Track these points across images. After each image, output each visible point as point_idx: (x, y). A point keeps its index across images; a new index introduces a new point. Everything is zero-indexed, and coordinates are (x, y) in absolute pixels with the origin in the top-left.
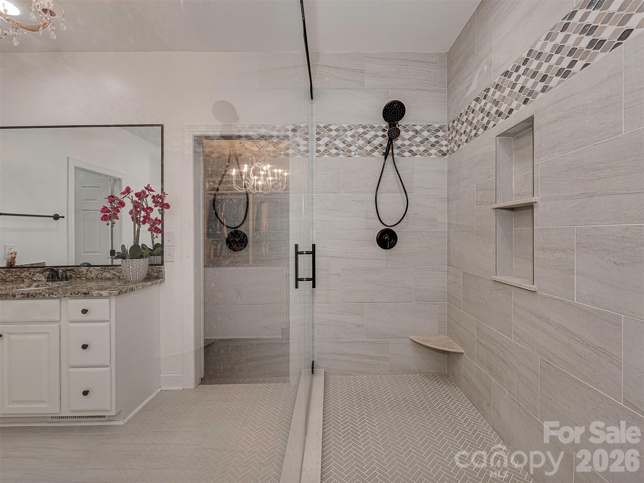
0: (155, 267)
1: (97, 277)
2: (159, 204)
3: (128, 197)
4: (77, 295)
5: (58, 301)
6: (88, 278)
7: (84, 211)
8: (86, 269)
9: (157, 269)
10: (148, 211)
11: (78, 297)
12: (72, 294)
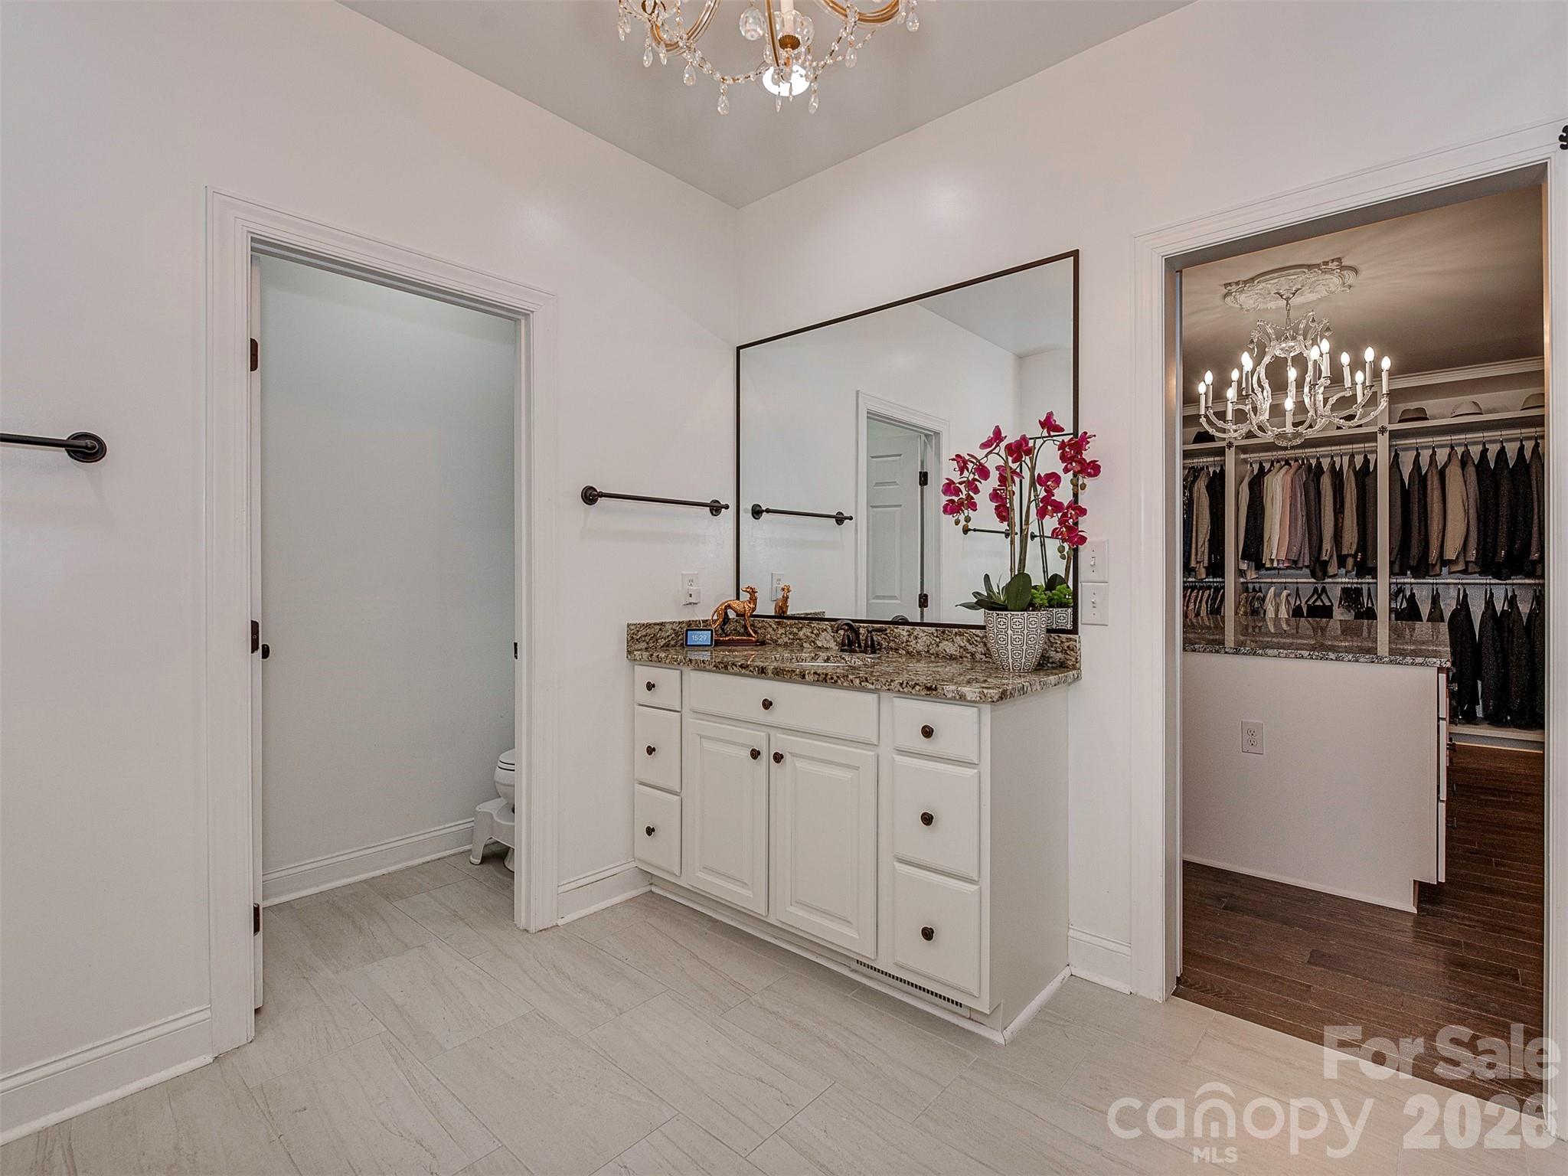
0: (1056, 638)
1: (928, 651)
2: (1074, 464)
3: (998, 454)
4: (913, 689)
5: (874, 697)
6: (912, 652)
7: (875, 509)
8: (908, 631)
9: (1062, 642)
10: (1049, 483)
11: (913, 695)
12: (904, 686)
